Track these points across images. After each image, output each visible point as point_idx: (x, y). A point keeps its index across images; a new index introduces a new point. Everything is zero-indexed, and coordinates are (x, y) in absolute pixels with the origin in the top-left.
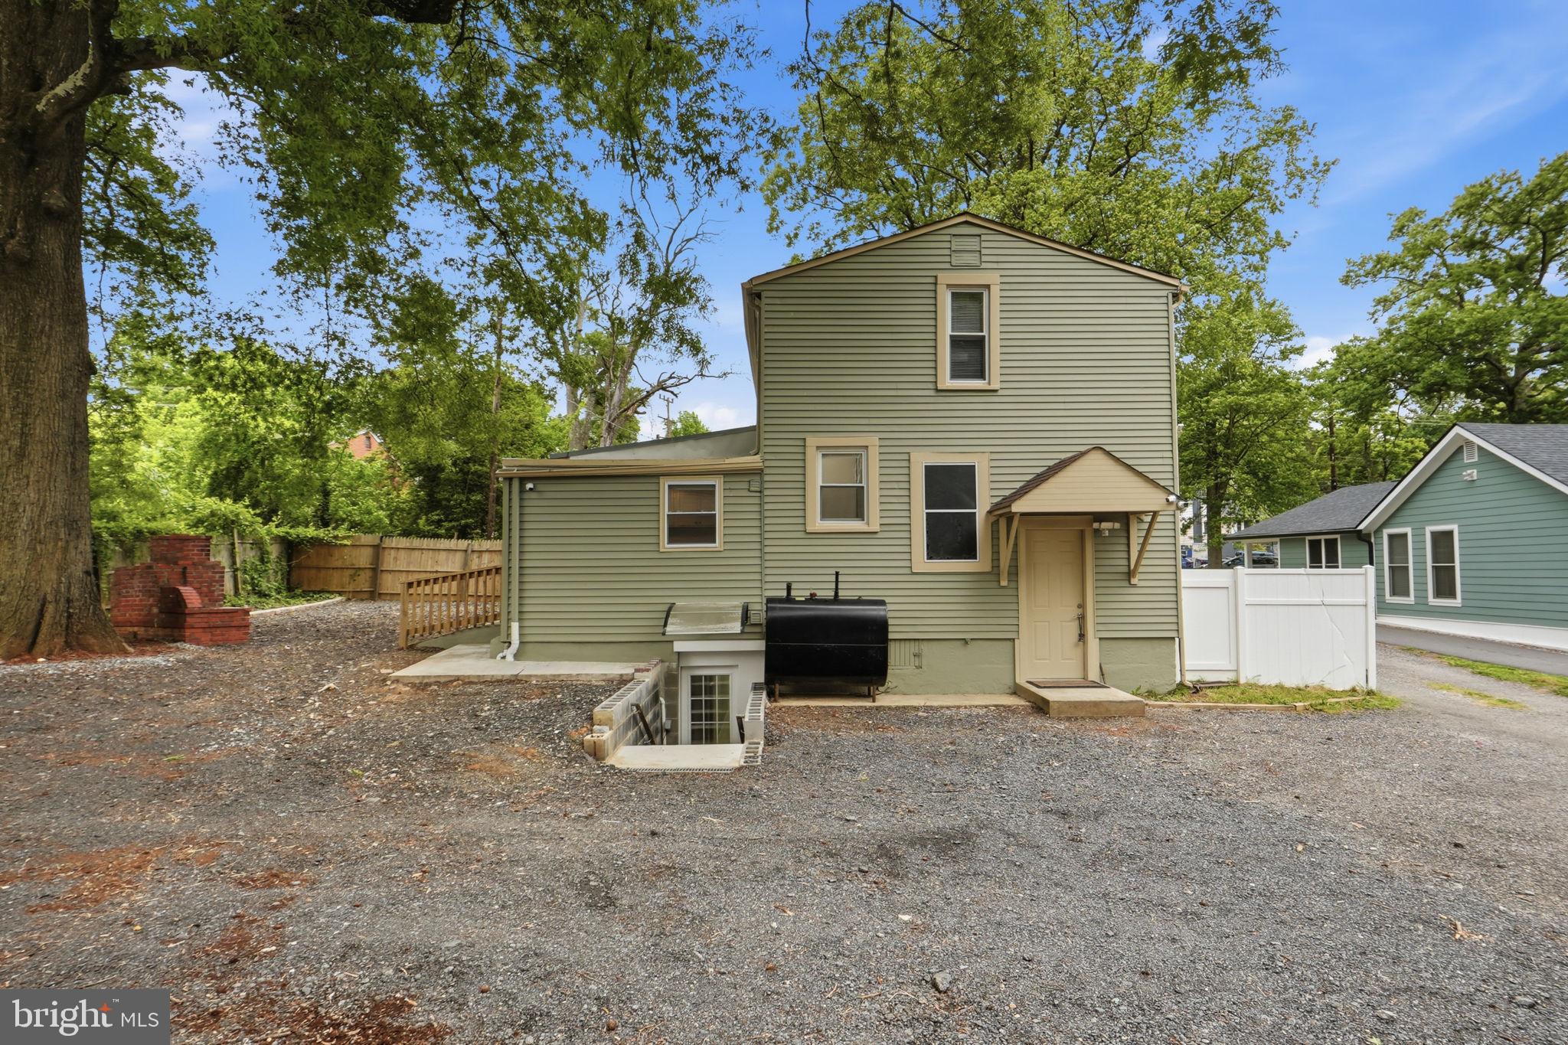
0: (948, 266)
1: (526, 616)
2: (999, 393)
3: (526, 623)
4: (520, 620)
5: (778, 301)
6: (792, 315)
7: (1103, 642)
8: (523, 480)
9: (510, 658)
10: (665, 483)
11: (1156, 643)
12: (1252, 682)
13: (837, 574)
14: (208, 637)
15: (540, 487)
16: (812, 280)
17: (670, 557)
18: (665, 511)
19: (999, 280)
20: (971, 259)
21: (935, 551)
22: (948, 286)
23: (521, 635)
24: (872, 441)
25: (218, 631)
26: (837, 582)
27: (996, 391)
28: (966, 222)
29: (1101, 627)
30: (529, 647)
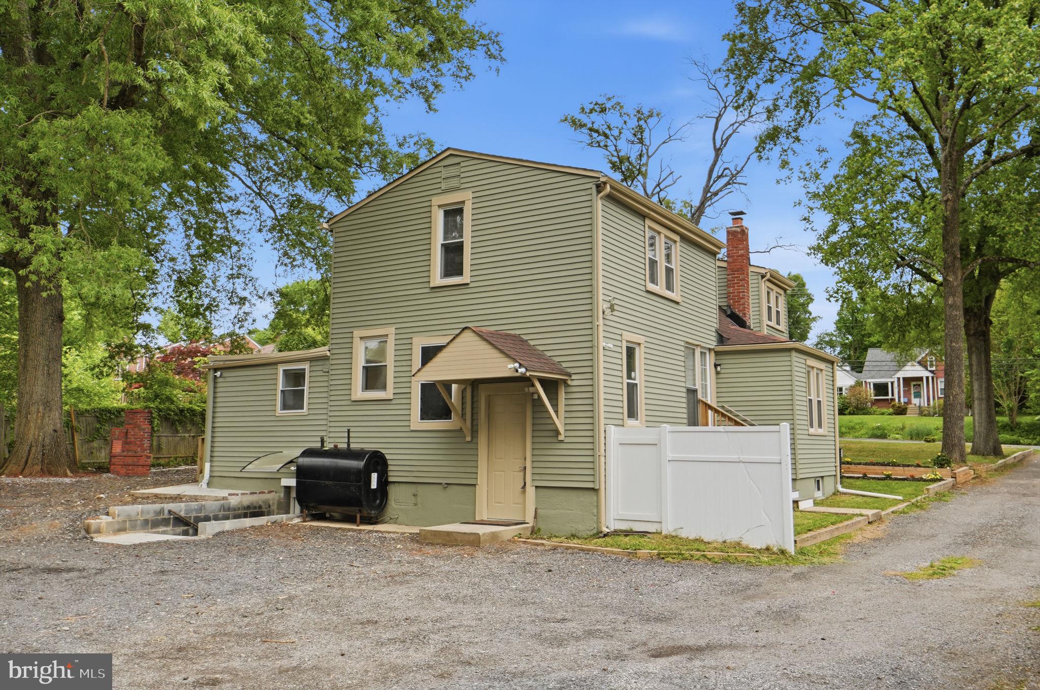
0: (439, 191)
1: (215, 459)
2: (471, 285)
3: (215, 464)
4: (211, 461)
5: (343, 234)
6: (350, 243)
7: (539, 490)
8: (216, 370)
9: (204, 486)
10: (281, 369)
11: (580, 493)
12: (674, 534)
13: (349, 431)
14: (123, 471)
15: (225, 374)
16: (362, 216)
17: (280, 420)
18: (280, 387)
19: (471, 196)
20: (454, 183)
21: (426, 414)
22: (440, 206)
23: (211, 471)
24: (391, 330)
25: (130, 468)
26: (349, 437)
27: (468, 284)
28: (451, 155)
29: (537, 477)
30: (216, 479)
